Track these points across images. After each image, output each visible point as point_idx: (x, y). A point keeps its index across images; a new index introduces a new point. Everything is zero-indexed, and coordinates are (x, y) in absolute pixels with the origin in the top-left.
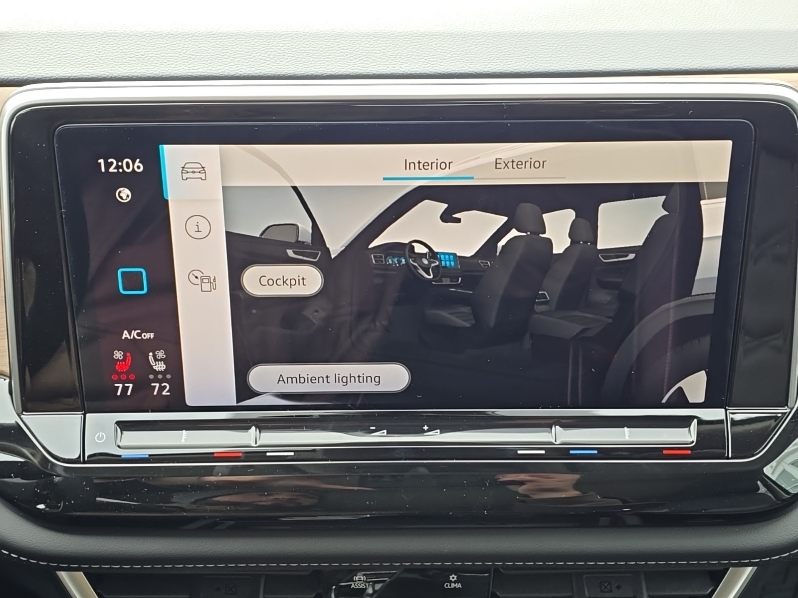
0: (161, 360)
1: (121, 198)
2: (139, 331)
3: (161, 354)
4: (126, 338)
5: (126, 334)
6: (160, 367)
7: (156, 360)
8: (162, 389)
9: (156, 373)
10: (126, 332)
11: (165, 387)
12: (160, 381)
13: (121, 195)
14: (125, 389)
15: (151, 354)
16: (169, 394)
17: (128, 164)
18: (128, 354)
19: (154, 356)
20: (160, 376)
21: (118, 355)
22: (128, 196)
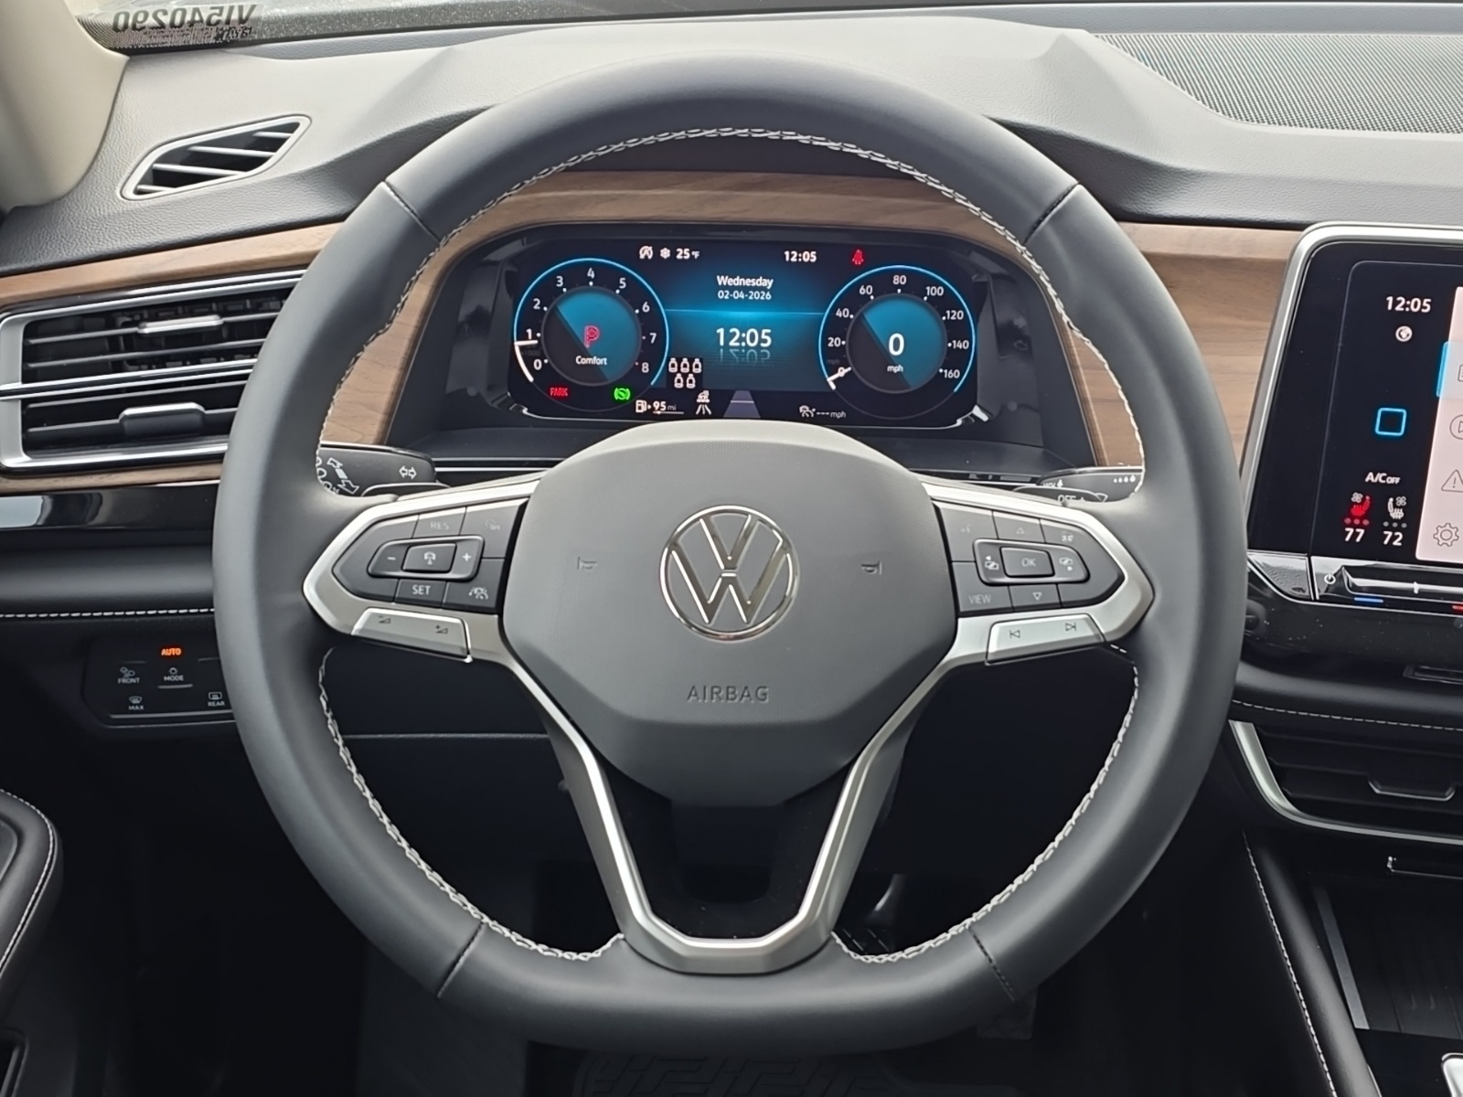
0: (1400, 507)
1: (1400, 336)
2: (1385, 474)
3: (1402, 501)
4: (1370, 481)
5: (1370, 477)
6: (1397, 514)
7: (1395, 506)
8: (1394, 538)
9: (1391, 520)
10: (1371, 474)
11: (1398, 536)
12: (1393, 530)
13: (1402, 333)
14: (1355, 534)
15: (1391, 500)
16: (1400, 544)
17: (1416, 303)
18: (1368, 498)
19: (1394, 502)
20: (1395, 525)
21: (1357, 497)
22: (1408, 335)
